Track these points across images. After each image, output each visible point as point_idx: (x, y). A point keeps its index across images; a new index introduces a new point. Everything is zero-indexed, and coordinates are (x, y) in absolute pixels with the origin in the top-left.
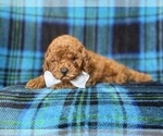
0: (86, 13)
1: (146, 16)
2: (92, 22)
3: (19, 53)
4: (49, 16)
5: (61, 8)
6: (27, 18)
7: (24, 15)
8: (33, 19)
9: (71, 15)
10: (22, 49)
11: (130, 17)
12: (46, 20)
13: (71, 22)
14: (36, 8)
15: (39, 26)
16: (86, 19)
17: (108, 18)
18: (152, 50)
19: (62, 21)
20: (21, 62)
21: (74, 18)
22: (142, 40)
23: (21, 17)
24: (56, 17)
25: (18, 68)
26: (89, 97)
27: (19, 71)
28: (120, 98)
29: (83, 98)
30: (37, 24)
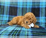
0: (23, 4)
2: (25, 7)
3: (2, 15)
4: (12, 5)
5: (15, 2)
6: (5, 5)
8: (7, 5)
9: (18, 4)
10: (3, 14)
12: (11, 5)
13: (18, 6)
14: (8, 2)
16: (23, 5)
17: (30, 6)
19: (16, 6)
20: (2, 18)
21: (19, 5)
22: (41, 13)
23: (3, 5)
25: (1, 20)
26: (18, 33)
27: (2, 21)
28: (28, 34)
29: (16, 32)
30: (8, 7)
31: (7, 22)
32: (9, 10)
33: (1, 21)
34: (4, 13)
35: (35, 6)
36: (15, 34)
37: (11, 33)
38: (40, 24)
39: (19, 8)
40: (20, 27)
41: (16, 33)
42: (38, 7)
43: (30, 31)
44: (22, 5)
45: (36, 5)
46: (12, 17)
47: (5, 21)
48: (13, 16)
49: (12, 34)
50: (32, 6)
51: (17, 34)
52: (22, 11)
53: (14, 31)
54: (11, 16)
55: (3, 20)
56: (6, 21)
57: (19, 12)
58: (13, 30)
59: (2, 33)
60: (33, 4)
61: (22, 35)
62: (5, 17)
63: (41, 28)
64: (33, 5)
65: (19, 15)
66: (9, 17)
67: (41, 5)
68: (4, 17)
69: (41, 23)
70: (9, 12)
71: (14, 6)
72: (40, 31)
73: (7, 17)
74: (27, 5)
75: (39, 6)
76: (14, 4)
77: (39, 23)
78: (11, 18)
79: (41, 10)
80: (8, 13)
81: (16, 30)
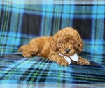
0: (54, 9)
1: (97, 14)
2: (58, 15)
3: (6, 34)
4: (29, 10)
5: (37, 5)
6: (14, 10)
7: (11, 7)
8: (18, 11)
9: (44, 9)
10: (8, 31)
11: (85, 14)
12: (26, 12)
13: (44, 14)
15: (21, 16)
16: (54, 13)
17: (70, 13)
18: (100, 38)
19: (38, 13)
20: (6, 40)
21: (46, 12)
22: (93, 31)
23: (10, 9)
24: (33, 10)
25: (4, 43)
26: (41, 74)
27: (5, 45)
28: (64, 77)
29: (36, 74)
30: (19, 14)
31: (16, 48)
32: (23, 22)
33: (3, 47)
34: (11, 28)
35: (81, 14)
36: (34, 77)
37: (26, 74)
38: (92, 56)
39: (46, 18)
40: (47, 62)
41: (38, 75)
42: (88, 16)
43: (68, 72)
44: (52, 11)
45: (83, 12)
46: (28, 39)
47: (12, 46)
48: (30, 37)
49: (29, 76)
50: (75, 14)
51: (39, 77)
52: (51, 25)
53: (33, 71)
54: (25, 36)
55: (8, 43)
56: (14, 46)
57: (45, 26)
58: (30, 69)
59: (6, 74)
60: (76, 10)
61: (51, 80)
62: (11, 37)
63: (93, 65)
64: (77, 12)
65: (44, 35)
66: (22, 38)
67: (94, 12)
68: (9, 38)
69: (94, 54)
70: (23, 26)
71: (34, 12)
72: (92, 73)
73: (16, 37)
74: (64, 11)
75: (90, 14)
76: (35, 9)
77: (89, 54)
78: (26, 41)
79: (94, 24)
80: (20, 30)
81: (37, 69)
